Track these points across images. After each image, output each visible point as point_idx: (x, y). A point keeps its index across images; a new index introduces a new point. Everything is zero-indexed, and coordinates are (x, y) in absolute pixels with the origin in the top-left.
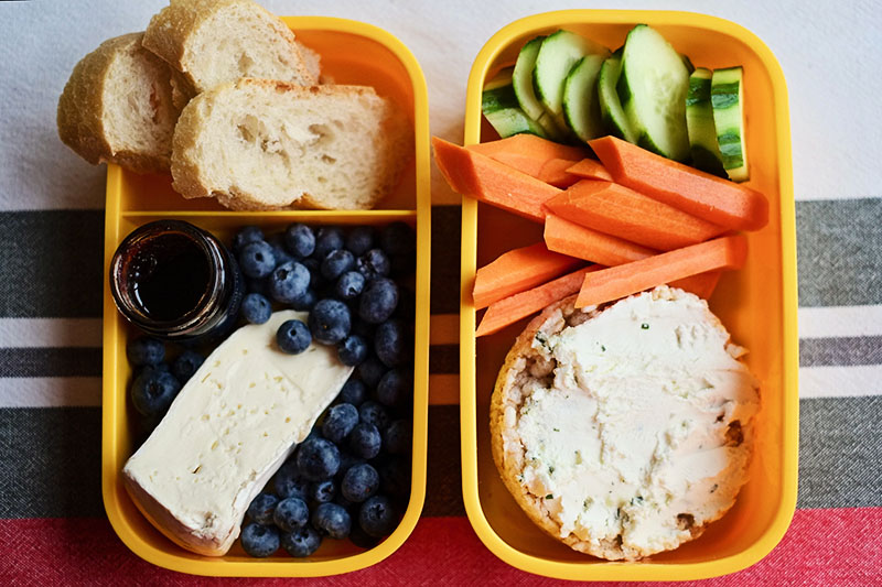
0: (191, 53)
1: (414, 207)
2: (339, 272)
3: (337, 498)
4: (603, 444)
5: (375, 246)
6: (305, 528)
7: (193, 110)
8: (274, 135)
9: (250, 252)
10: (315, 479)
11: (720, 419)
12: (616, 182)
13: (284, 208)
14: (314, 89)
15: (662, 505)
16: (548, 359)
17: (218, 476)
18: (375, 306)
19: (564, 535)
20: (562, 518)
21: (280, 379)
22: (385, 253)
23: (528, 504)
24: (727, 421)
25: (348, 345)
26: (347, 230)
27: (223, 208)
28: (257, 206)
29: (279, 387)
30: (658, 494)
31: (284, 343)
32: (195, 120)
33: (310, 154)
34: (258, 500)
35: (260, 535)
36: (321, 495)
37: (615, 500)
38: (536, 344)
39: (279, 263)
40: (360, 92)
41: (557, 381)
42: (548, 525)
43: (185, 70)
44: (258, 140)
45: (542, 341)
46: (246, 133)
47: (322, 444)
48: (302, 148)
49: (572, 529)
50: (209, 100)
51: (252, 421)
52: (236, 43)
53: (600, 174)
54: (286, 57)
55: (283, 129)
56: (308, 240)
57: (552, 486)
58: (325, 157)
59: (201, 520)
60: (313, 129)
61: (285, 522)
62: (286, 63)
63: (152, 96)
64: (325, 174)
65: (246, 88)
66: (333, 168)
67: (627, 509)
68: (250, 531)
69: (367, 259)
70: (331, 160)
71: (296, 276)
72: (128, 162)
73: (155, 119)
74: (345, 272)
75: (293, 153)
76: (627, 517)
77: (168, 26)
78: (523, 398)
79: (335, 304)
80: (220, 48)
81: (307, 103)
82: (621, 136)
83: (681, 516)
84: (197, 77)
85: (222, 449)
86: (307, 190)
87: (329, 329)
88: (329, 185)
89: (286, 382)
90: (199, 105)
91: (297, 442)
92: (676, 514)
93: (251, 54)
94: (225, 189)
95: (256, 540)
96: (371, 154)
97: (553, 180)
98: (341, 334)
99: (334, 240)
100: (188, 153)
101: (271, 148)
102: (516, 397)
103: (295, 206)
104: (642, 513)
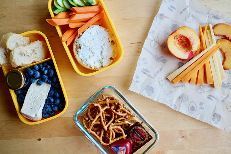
0: (8, 45)
1: (51, 57)
2: (43, 70)
3: (55, 105)
4: (93, 53)
5: (48, 65)
6: (52, 111)
7: (11, 54)
8: (25, 53)
9: (29, 72)
10: (51, 103)
11: (109, 41)
12: (77, 14)
13: (31, 64)
14: (30, 44)
15: (106, 58)
16: (78, 44)
17: (35, 108)
18: (50, 74)
19: (93, 69)
20: (92, 67)
21: (40, 90)
22: (50, 65)
23: (86, 67)
24: (110, 41)
25: (48, 81)
26: (43, 63)
27: (22, 67)
28: (27, 65)
29: (40, 91)
30: (105, 56)
31: (38, 84)
32: (12, 55)
33: (32, 54)
34: (43, 109)
35: (45, 115)
36: (52, 105)
37: (98, 60)
38: (75, 43)
39: (34, 72)
40: (37, 42)
41: (81, 47)
42: (90, 68)
43: (8, 48)
44: (23, 55)
45: (76, 42)
46: (21, 54)
47: (50, 98)
48: (31, 53)
49: (94, 67)
50: (13, 52)
51: (37, 98)
52: (15, 41)
53: (74, 13)
54: (23, 40)
55: (27, 52)
56: (37, 67)
57: (87, 63)
58: (35, 54)
59: (35, 115)
60: (32, 50)
61: (48, 111)
62: (23, 41)
63: (5, 54)
64: (36, 56)
65: (18, 48)
66: (37, 55)
67: (101, 61)
68: (44, 115)
69: (47, 67)
70: (36, 54)
71: (37, 73)
72: (5, 65)
73: (6, 57)
74: (44, 70)
75: (30, 55)
76: (102, 62)
77: (3, 42)
78: (78, 52)
79: (44, 76)
80: (12, 43)
81: (29, 47)
82: (74, 6)
83: (110, 58)
84: (10, 49)
85: (35, 104)
86: (34, 60)
87: (45, 80)
88: (37, 58)
89: (41, 90)
90: (12, 53)
91: (46, 99)
92: (109, 58)
93: (17, 42)
94: (21, 64)
95: (45, 116)
96: (42, 51)
97: (68, 17)
98: (47, 80)
99: (41, 66)
100: (13, 60)
101: (26, 55)
102: (77, 52)
103: (33, 63)
104: (103, 61)
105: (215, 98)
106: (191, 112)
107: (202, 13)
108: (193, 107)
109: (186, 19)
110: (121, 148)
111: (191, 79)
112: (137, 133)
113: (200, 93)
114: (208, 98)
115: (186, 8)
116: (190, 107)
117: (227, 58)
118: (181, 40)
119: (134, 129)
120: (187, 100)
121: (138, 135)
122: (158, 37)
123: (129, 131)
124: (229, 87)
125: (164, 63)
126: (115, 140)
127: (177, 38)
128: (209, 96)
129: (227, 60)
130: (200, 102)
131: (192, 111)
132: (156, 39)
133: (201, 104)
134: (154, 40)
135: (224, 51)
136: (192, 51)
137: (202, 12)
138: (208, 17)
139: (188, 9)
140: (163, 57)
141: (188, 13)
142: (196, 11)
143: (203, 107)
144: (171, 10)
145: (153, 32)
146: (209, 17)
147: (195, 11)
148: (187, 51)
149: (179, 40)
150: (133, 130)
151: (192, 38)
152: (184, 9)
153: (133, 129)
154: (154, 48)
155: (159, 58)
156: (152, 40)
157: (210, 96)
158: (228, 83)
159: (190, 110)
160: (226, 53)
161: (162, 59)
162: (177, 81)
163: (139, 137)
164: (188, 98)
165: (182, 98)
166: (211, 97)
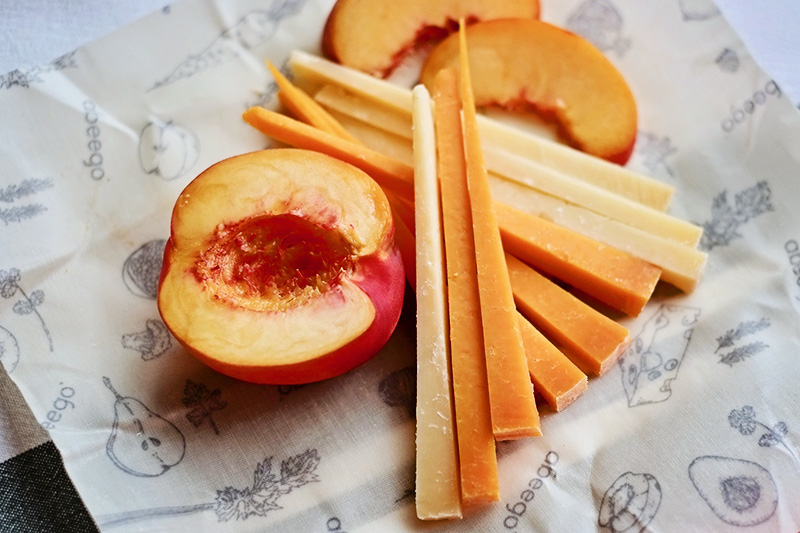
105: (763, 324)
106: (759, 512)
107: (193, 62)
108: (728, 484)
109: (156, 171)
111: (533, 380)
113: (667, 389)
114: (730, 359)
115: (93, 126)
116: (718, 501)
117: (560, 104)
118: (245, 259)
120: (658, 486)
122: (118, 397)
124: (739, 213)
125: (315, 479)
127: (211, 265)
128: (726, 351)
129: (571, 114)
130: (727, 424)
131: (752, 505)
132: (125, 418)
133: (743, 421)
134: (119, 432)
135: (506, 92)
136: (364, 252)
137: (191, 57)
138: (246, 46)
139: (107, 118)
140: (268, 461)
141: (134, 136)
142: (158, 85)
143: (772, 423)
144: (31, 211)
145: (66, 399)
146: (251, 39)
147: (148, 91)
148: (337, 282)
149: (235, 270)
151: (298, 197)
152: (86, 140)
154: (166, 468)
155: (257, 488)
156: (104, 440)
157: (725, 342)
158: (711, 203)
159: (740, 510)
160: (523, 93)
161: (276, 470)
162: (483, 473)
164: (648, 477)
165: (624, 510)
166: (738, 344)
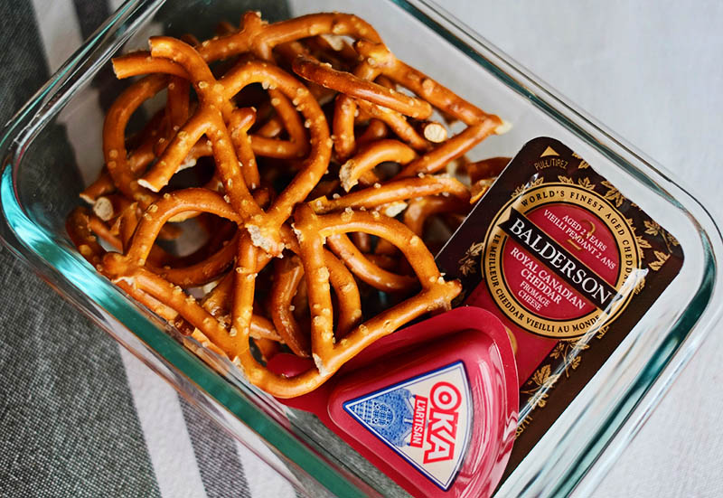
110: (421, 387)
112: (540, 246)
119: (515, 214)
121: (555, 257)
123: (475, 249)
126: (368, 335)
150: (505, 226)
153: (505, 217)
163: (562, 277)
